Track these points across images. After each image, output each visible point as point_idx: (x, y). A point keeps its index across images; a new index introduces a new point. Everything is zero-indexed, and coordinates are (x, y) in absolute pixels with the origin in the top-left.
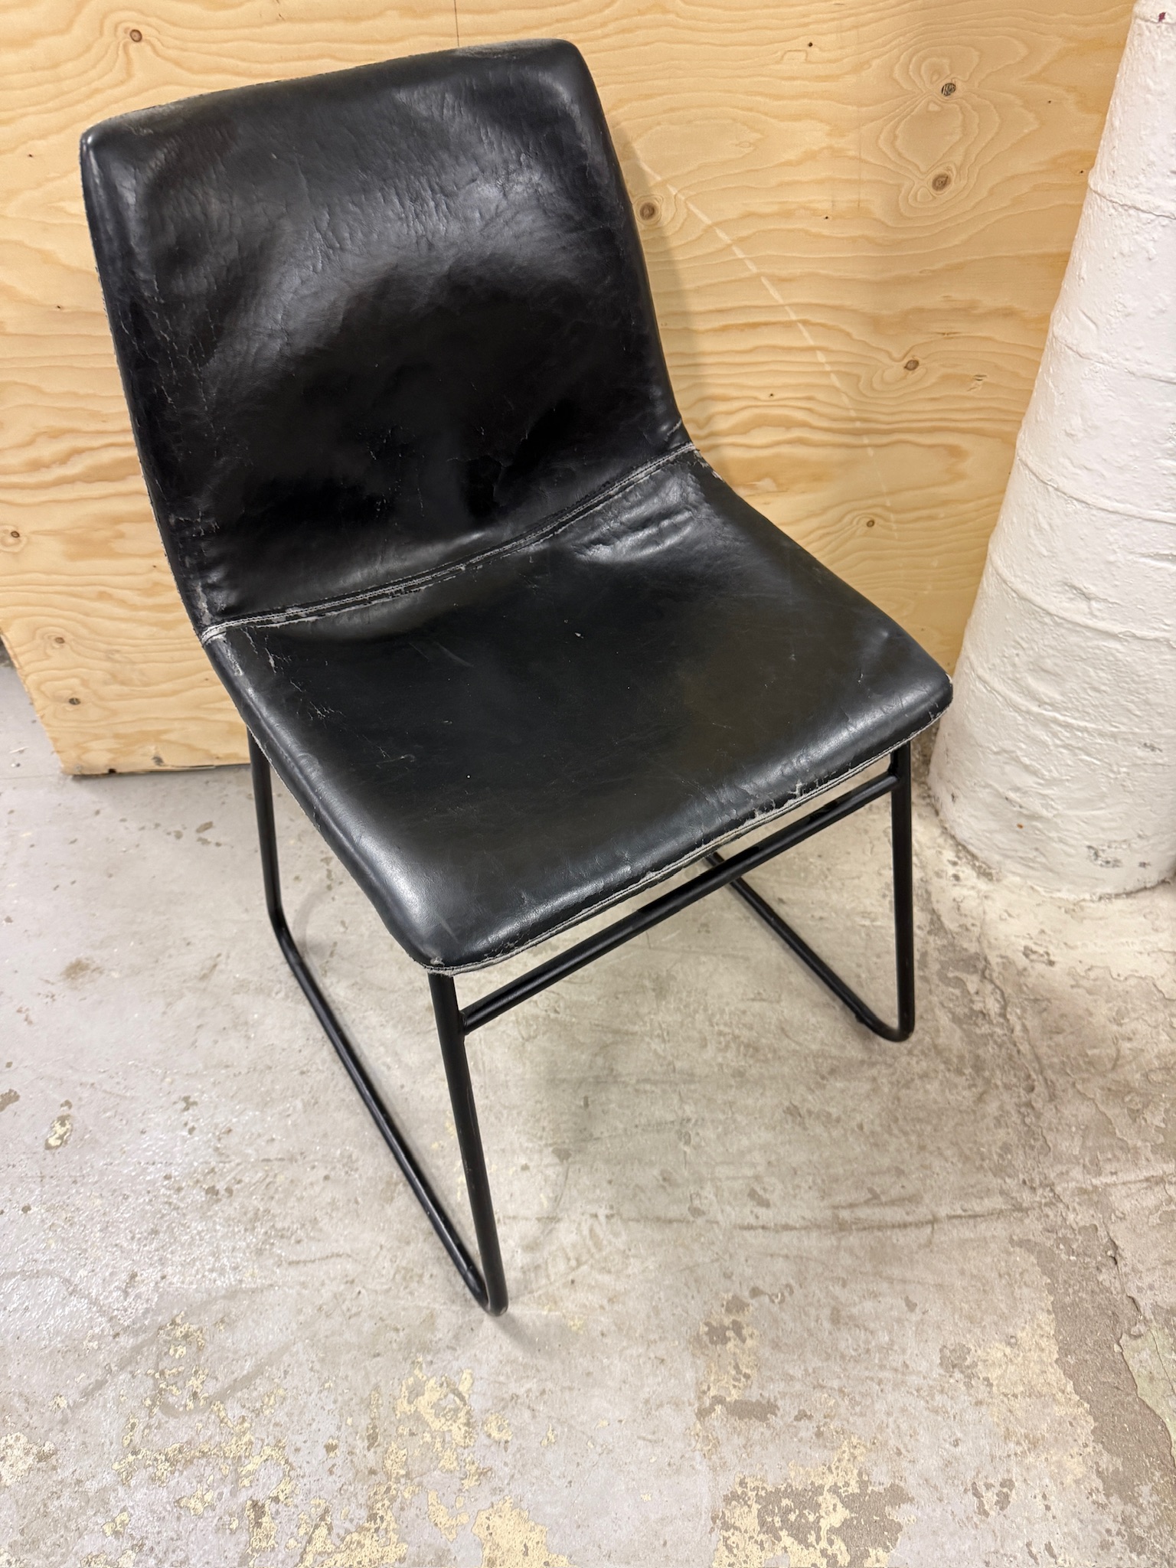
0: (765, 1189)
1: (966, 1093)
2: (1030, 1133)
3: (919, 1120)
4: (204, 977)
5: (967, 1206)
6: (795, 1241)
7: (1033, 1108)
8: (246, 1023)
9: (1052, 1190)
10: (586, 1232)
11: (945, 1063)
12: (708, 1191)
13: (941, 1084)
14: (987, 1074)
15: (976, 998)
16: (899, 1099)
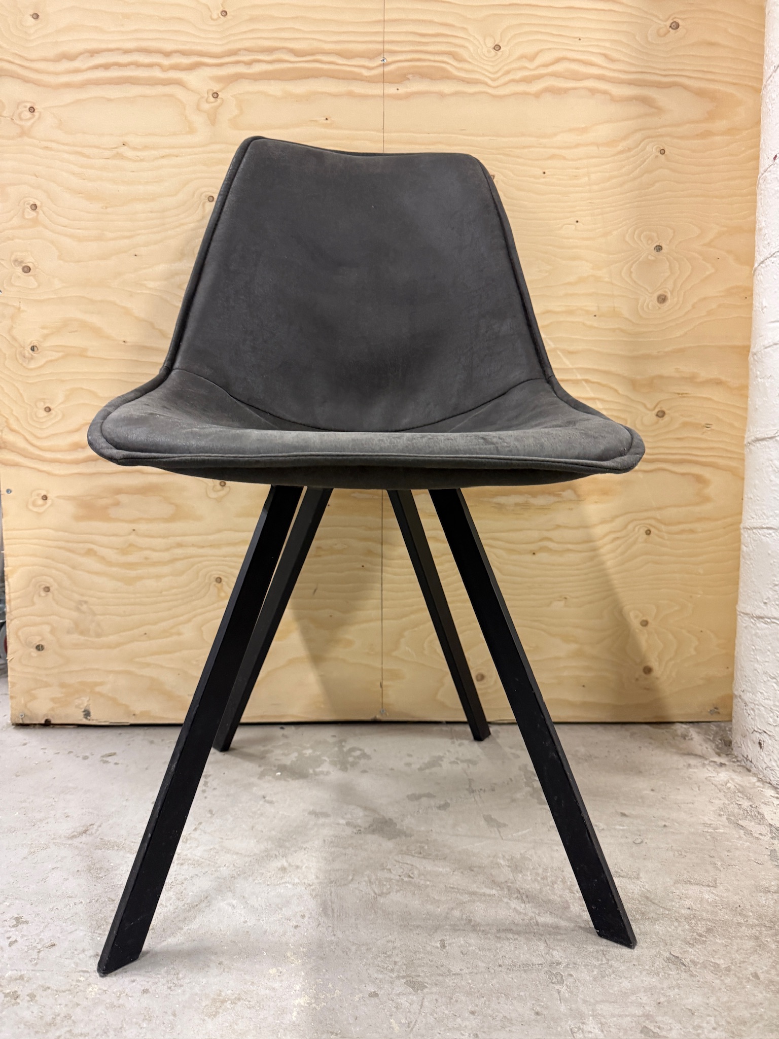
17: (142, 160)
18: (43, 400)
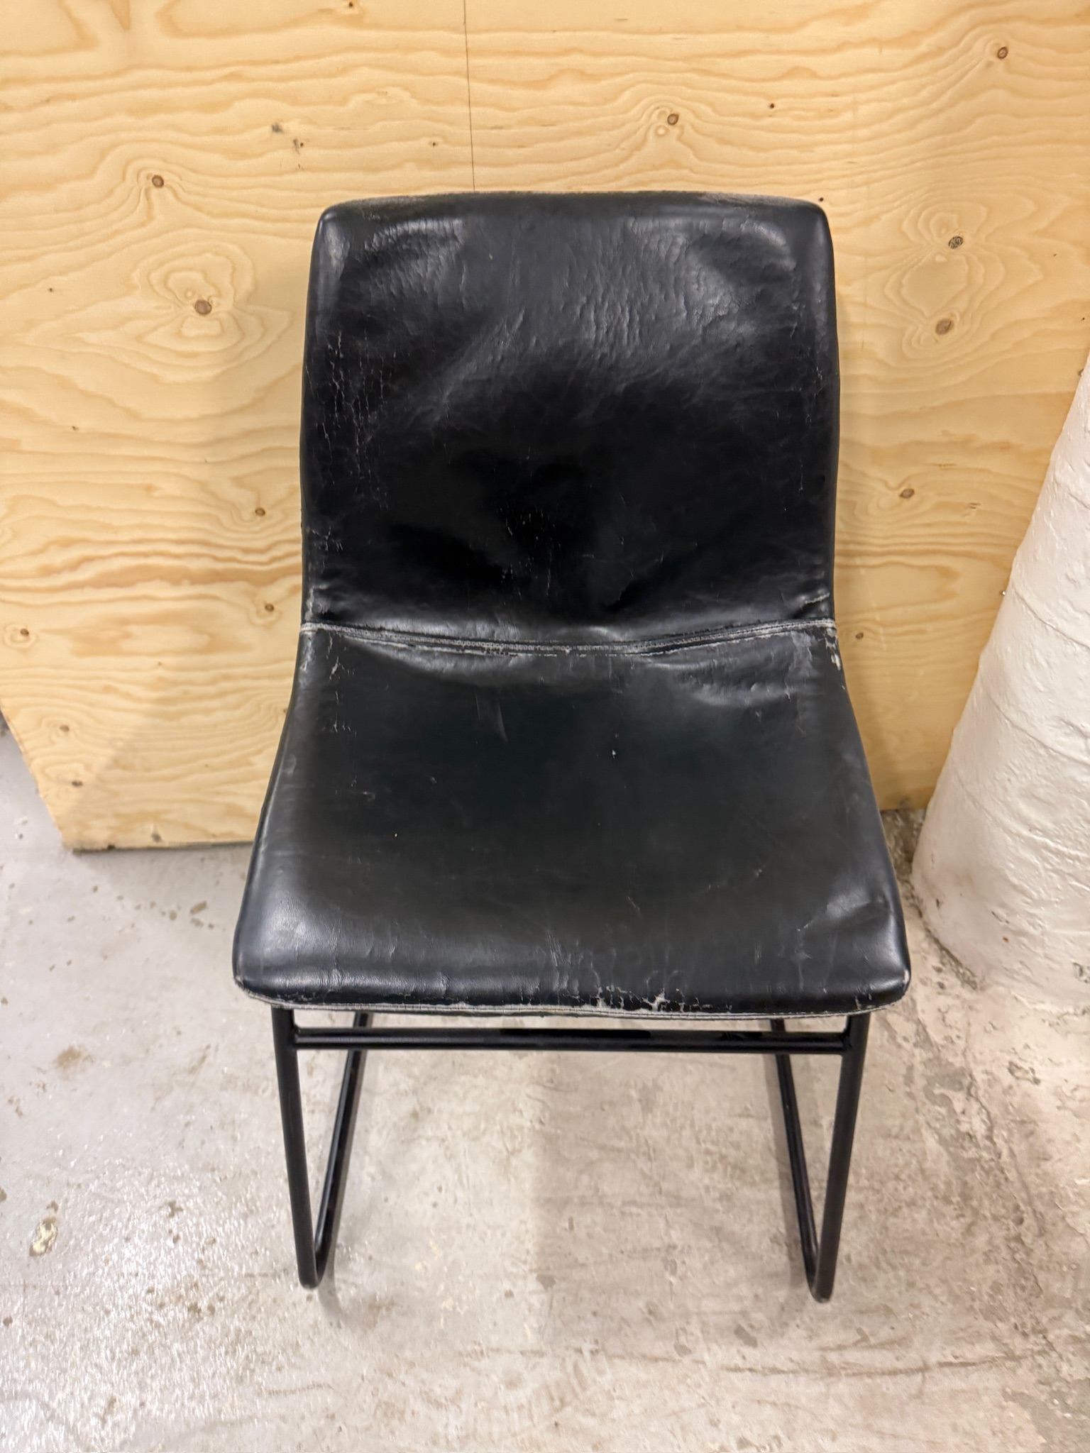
0: (752, 1327)
1: (954, 1223)
2: (1021, 1271)
3: (906, 1252)
4: (193, 1070)
5: (958, 1353)
6: (783, 1386)
7: (1022, 1243)
8: (233, 1122)
9: (1045, 1337)
10: (570, 1368)
11: (932, 1189)
12: (695, 1328)
13: (929, 1212)
14: (975, 1203)
15: (962, 1118)
16: (886, 1228)
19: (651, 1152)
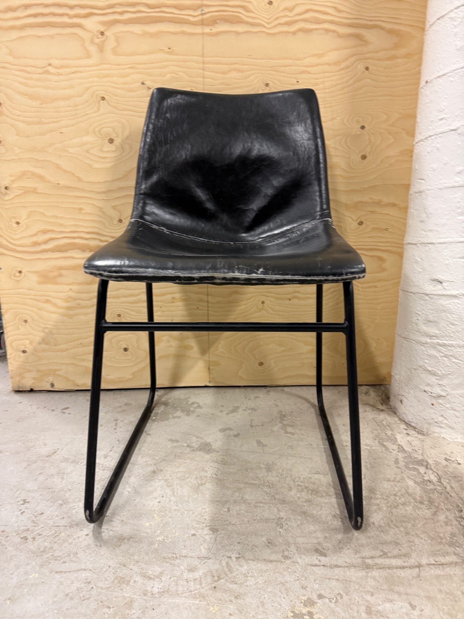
0: (323, 549)
1: (427, 511)
3: (404, 521)
4: (49, 456)
5: (437, 560)
6: (342, 572)
8: (64, 473)
10: (224, 564)
11: (414, 499)
12: (293, 549)
13: (413, 507)
14: (436, 504)
15: (425, 475)
16: (392, 513)
17: (61, 75)
18: (14, 217)
19: (271, 485)
